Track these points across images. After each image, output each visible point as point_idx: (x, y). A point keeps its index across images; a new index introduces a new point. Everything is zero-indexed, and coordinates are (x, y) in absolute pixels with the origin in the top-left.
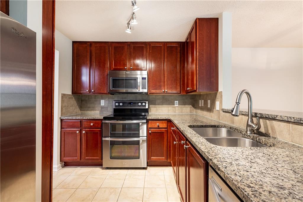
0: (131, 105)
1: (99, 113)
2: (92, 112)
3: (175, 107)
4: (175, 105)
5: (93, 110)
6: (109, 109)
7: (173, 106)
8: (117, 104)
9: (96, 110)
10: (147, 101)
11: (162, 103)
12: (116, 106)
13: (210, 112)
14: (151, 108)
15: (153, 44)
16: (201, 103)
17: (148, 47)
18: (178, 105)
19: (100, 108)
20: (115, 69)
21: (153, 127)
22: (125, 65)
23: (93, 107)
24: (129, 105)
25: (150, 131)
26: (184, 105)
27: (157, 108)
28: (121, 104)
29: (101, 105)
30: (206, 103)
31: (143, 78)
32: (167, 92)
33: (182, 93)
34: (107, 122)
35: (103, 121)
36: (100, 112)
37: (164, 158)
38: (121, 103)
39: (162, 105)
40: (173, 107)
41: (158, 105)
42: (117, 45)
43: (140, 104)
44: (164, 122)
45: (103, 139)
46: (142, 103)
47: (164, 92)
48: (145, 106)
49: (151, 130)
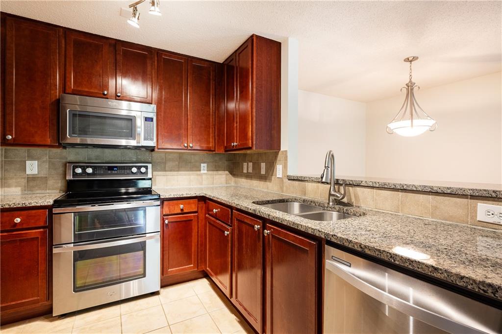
0: (114, 172)
1: (20, 193)
3: (201, 175)
4: (202, 172)
6: (51, 182)
7: (198, 172)
8: (78, 171)
9: (9, 186)
10: (150, 163)
11: (178, 168)
12: (75, 175)
13: (266, 181)
14: (157, 177)
15: (165, 55)
16: (248, 167)
17: (156, 58)
18: (206, 172)
19: (24, 182)
20: (76, 92)
21: (173, 213)
22: (104, 86)
24: (109, 172)
25: (166, 222)
26: (217, 171)
27: (169, 177)
28: (90, 170)
29: (28, 172)
30: (257, 167)
31: (147, 119)
32: (192, 147)
33: (218, 151)
35: (55, 210)
36: (23, 190)
37: (192, 265)
38: (88, 167)
39: (177, 171)
40: (198, 175)
41: (171, 171)
42: (82, 39)
43: (134, 170)
44: (192, 201)
45: (55, 251)
46: (139, 168)
47: (187, 147)
48: (146, 173)
49: (167, 219)
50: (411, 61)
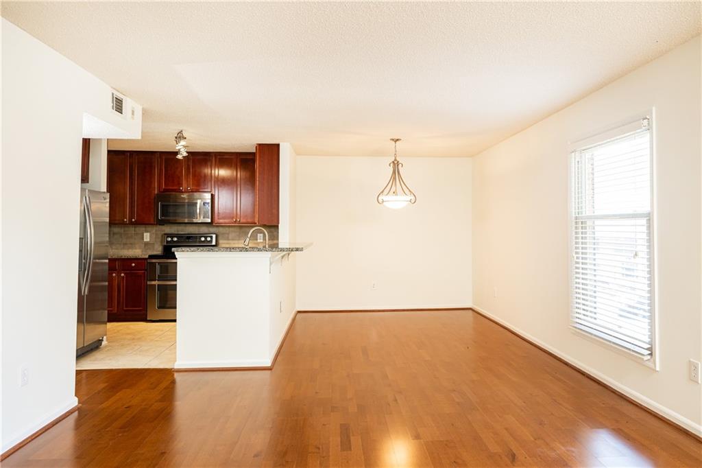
0: (190, 240)
1: (141, 253)
2: (130, 250)
3: (258, 244)
4: (259, 241)
5: (132, 248)
6: (156, 246)
7: (256, 241)
8: (169, 239)
9: (136, 249)
10: (214, 234)
12: (167, 242)
15: (220, 155)
17: (214, 159)
18: (262, 241)
19: (143, 245)
20: (166, 190)
22: (180, 184)
23: (131, 244)
24: (188, 240)
28: (175, 239)
29: (145, 240)
31: (204, 204)
32: (240, 221)
34: (154, 261)
35: (149, 261)
36: (142, 250)
38: (175, 237)
39: (238, 240)
41: (233, 240)
43: (203, 239)
45: (149, 283)
46: (206, 237)
47: (236, 221)
48: (211, 241)
50: (395, 142)
